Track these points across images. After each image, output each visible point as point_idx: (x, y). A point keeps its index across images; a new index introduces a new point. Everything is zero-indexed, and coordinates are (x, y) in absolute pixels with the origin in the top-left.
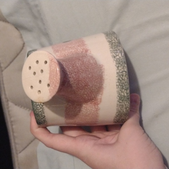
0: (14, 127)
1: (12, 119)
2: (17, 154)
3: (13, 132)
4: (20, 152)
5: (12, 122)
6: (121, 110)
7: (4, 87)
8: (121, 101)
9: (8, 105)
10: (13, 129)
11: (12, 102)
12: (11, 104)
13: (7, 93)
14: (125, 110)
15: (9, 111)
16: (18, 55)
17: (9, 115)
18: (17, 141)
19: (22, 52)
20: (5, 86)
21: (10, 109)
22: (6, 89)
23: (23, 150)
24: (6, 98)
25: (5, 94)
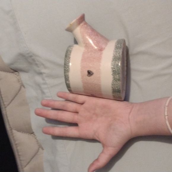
0: (18, 148)
1: (17, 142)
2: (22, 168)
3: (18, 152)
4: (25, 167)
5: (16, 144)
6: (116, 55)
7: (8, 120)
8: (116, 49)
9: (12, 132)
10: (17, 150)
11: (15, 130)
12: (14, 131)
13: (11, 123)
14: (118, 55)
15: (13, 137)
16: (17, 94)
17: (14, 140)
18: (21, 158)
19: (20, 92)
20: (9, 118)
21: (14, 135)
22: (10, 121)
23: (27, 165)
24: (10, 127)
25: (9, 125)
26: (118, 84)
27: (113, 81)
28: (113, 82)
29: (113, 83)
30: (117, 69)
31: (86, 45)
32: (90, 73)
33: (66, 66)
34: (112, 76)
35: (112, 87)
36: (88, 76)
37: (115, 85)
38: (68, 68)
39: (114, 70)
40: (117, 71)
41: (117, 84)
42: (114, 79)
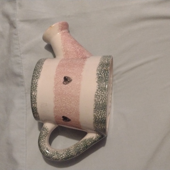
14: (106, 62)
26: (104, 95)
27: (98, 90)
28: (97, 92)
29: (96, 94)
30: (104, 75)
31: (66, 53)
32: (67, 80)
33: (36, 72)
34: (97, 84)
35: (95, 100)
36: (64, 84)
37: (99, 96)
38: (38, 73)
39: (100, 76)
40: (104, 77)
41: (102, 94)
42: (99, 88)
